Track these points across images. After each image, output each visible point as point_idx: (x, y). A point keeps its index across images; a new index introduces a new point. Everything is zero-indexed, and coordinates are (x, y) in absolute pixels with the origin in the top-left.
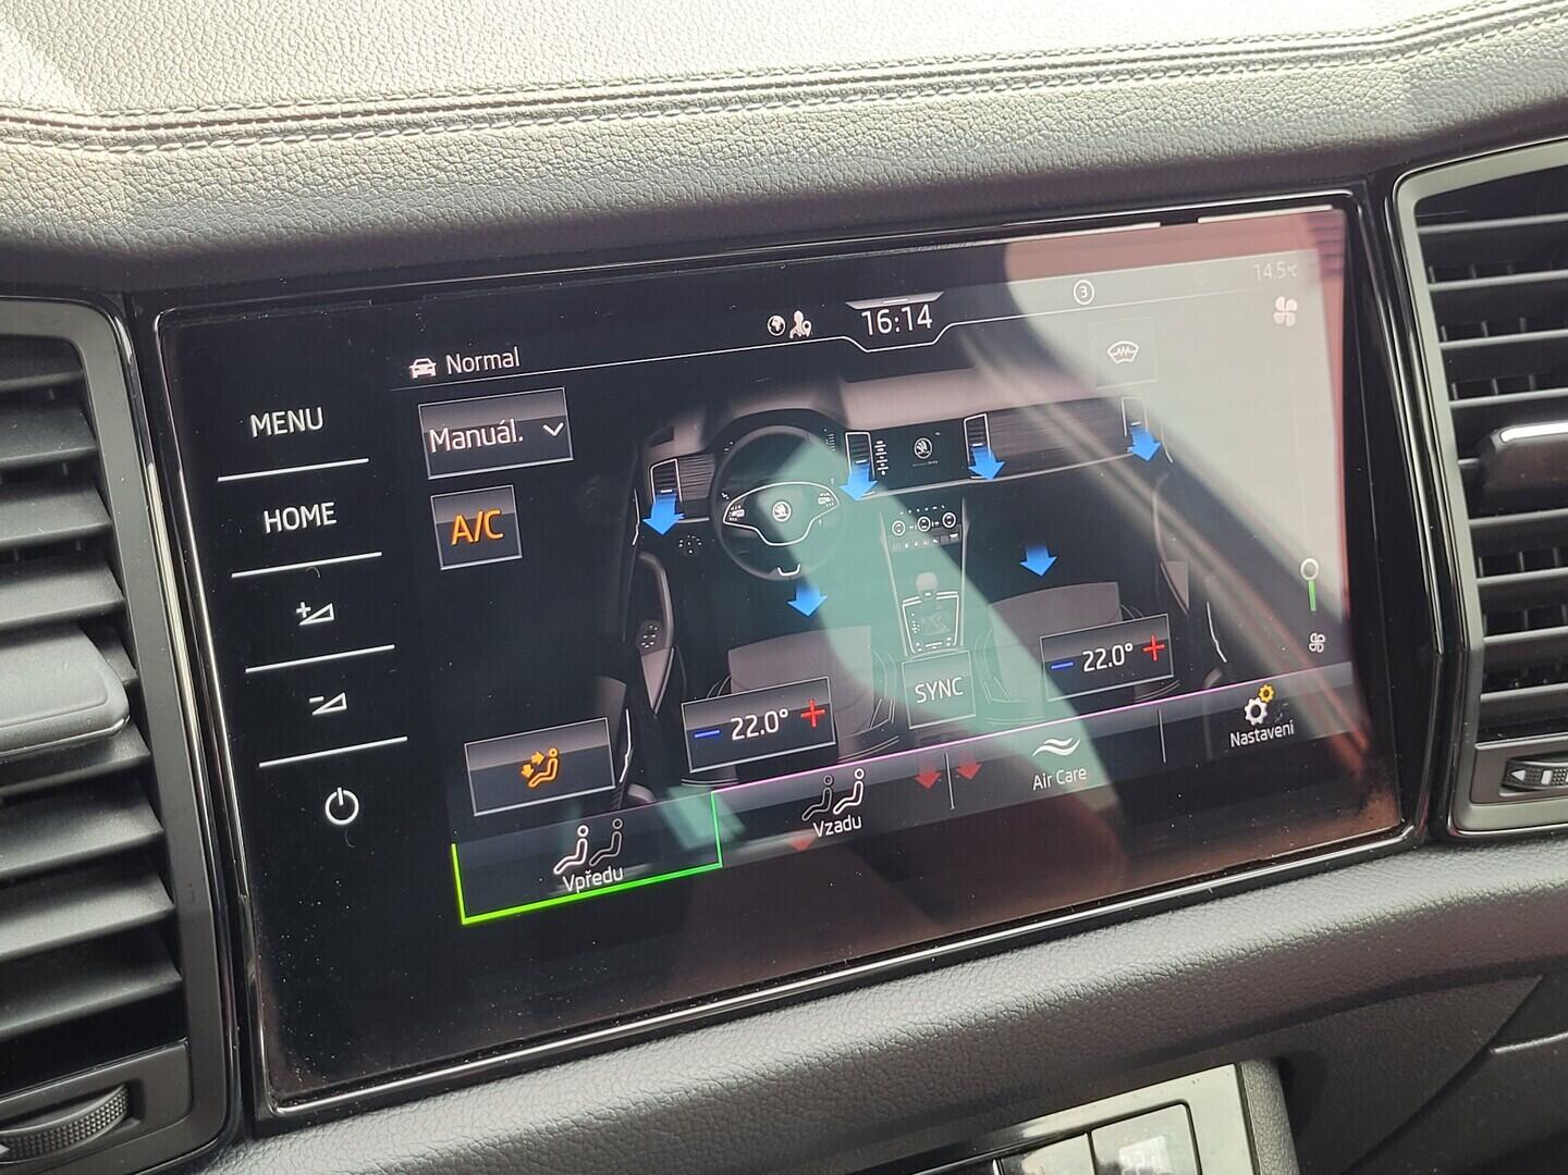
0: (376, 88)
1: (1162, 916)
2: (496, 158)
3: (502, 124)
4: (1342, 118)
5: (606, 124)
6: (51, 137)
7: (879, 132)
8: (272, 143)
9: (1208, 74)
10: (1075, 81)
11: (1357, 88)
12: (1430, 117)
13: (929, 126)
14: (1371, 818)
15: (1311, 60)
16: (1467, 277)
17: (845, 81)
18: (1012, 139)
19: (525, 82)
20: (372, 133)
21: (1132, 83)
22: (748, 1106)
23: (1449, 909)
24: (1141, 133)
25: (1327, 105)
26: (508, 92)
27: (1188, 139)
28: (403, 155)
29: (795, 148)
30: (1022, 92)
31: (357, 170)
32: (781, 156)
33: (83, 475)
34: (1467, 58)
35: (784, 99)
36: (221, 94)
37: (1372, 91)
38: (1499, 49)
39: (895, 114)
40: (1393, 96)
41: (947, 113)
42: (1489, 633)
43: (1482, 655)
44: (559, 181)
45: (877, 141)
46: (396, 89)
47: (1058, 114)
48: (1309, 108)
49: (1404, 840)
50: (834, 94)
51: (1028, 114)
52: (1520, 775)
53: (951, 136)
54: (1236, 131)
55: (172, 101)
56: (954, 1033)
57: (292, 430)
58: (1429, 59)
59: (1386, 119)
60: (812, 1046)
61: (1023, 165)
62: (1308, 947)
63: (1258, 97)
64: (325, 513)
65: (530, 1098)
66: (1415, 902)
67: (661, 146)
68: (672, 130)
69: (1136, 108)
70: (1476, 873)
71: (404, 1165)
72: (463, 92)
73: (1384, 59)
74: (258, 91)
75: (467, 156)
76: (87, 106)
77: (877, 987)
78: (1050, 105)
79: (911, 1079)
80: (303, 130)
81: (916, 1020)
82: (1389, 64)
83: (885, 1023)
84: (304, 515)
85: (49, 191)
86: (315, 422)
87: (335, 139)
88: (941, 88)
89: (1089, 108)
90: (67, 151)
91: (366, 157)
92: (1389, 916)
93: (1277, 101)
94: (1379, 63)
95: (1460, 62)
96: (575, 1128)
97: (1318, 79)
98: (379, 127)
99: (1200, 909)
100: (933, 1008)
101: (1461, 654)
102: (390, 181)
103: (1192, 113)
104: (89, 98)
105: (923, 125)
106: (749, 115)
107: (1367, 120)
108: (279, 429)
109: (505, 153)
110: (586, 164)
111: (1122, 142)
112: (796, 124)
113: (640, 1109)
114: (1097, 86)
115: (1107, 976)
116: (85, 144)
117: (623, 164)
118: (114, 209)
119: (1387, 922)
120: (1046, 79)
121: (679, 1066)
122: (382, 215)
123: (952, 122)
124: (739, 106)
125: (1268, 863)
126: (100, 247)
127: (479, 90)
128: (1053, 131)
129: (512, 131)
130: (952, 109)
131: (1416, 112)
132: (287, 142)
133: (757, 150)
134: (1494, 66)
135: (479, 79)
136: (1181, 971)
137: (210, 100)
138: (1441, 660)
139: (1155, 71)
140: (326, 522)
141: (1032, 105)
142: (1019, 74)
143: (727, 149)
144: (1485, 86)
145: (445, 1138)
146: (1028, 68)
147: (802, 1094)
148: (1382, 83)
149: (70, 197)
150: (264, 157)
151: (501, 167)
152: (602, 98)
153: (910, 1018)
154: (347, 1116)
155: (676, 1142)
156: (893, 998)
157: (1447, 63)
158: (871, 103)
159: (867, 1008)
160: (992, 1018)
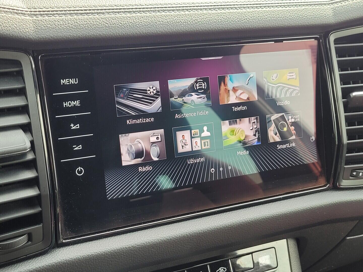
0: (92, 4)
1: (270, 203)
2: (120, 21)
3: (121, 13)
4: (317, 19)
5: (145, 14)
6: (16, 13)
7: (209, 18)
8: (67, 16)
9: (286, 7)
10: (255, 8)
11: (321, 12)
12: (338, 19)
13: (221, 17)
14: (319, 182)
15: (311, 5)
16: (346, 57)
17: (201, 6)
18: (240, 21)
19: (127, 4)
20: (91, 15)
21: (268, 9)
22: (172, 244)
23: (337, 204)
24: (270, 21)
25: (314, 16)
26: (123, 6)
27: (281, 22)
28: (98, 20)
29: (189, 21)
30: (243, 10)
31: (87, 23)
32: (186, 23)
33: (22, 92)
34: (347, 5)
35: (187, 10)
36: (56, 4)
37: (325, 13)
38: (355, 4)
39: (213, 14)
40: (330, 14)
41: (225, 14)
42: (348, 140)
43: (346, 145)
44: (134, 27)
45: (209, 20)
46: (97, 5)
47: (251, 15)
48: (310, 16)
49: (327, 188)
50: (199, 9)
51: (244, 15)
52: (355, 173)
53: (226, 20)
54: (293, 21)
55: (44, 6)
56: (221, 229)
57: (71, 83)
58: (338, 5)
59: (327, 19)
60: (188, 230)
61: (242, 27)
62: (304, 212)
63: (298, 13)
64: (78, 103)
65: (122, 240)
66: (329, 202)
67: (158, 20)
68: (161, 16)
69: (269, 15)
70: (344, 196)
71: (92, 255)
72: (112, 6)
73: (328, 5)
74: (64, 4)
75: (113, 21)
76: (25, 6)
77: (203, 218)
78: (249, 13)
79: (211, 239)
80: (75, 13)
81: (212, 225)
82: (329, 6)
83: (205, 226)
84: (73, 103)
85: (15, 25)
86: (76, 82)
87: (82, 16)
88: (224, 9)
89: (258, 14)
90: (20, 16)
91: (89, 20)
92: (323, 205)
93: (302, 14)
94: (326, 6)
95: (345, 6)
96: (132, 248)
97: (312, 9)
98: (92, 13)
99: (279, 202)
100: (216, 223)
101: (341, 145)
102: (95, 26)
103: (282, 16)
104: (25, 4)
105: (219, 17)
106: (179, 13)
107: (323, 19)
108: (68, 83)
109: (122, 20)
110: (141, 23)
111: (266, 22)
112: (190, 16)
113: (147, 244)
114: (260, 9)
115: (257, 217)
116: (24, 15)
117: (149, 24)
118: (30, 30)
119: (322, 206)
120: (248, 7)
121: (156, 234)
122: (93, 33)
123: (226, 17)
124: (177, 11)
125: (295, 192)
126: (27, 39)
127: (116, 5)
128: (250, 19)
129: (123, 15)
130: (226, 14)
131: (335, 18)
132: (71, 16)
133: (181, 21)
134: (353, 8)
135: (116, 3)
136: (274, 216)
137: (53, 6)
138: (337, 146)
139: (274, 6)
140: (78, 105)
141: (245, 13)
142: (242, 6)
143: (173, 21)
144: (351, 12)
145: (102, 249)
146: (244, 5)
147: (185, 242)
148: (327, 11)
149: (20, 27)
150: (65, 19)
151: (121, 23)
152: (145, 8)
153: (211, 225)
154: (79, 243)
155: (155, 252)
156: (206, 220)
157: (342, 7)
158: (207, 12)
159: (201, 222)
160: (230, 225)
